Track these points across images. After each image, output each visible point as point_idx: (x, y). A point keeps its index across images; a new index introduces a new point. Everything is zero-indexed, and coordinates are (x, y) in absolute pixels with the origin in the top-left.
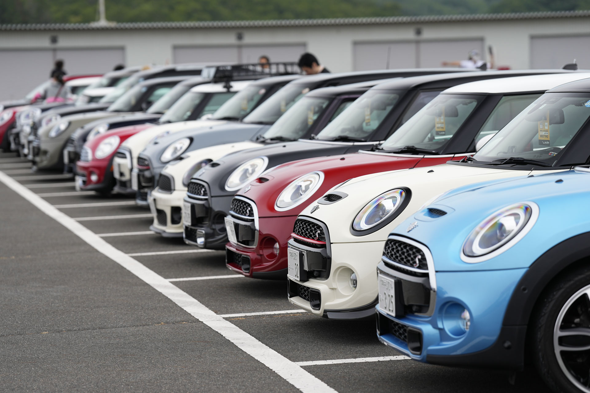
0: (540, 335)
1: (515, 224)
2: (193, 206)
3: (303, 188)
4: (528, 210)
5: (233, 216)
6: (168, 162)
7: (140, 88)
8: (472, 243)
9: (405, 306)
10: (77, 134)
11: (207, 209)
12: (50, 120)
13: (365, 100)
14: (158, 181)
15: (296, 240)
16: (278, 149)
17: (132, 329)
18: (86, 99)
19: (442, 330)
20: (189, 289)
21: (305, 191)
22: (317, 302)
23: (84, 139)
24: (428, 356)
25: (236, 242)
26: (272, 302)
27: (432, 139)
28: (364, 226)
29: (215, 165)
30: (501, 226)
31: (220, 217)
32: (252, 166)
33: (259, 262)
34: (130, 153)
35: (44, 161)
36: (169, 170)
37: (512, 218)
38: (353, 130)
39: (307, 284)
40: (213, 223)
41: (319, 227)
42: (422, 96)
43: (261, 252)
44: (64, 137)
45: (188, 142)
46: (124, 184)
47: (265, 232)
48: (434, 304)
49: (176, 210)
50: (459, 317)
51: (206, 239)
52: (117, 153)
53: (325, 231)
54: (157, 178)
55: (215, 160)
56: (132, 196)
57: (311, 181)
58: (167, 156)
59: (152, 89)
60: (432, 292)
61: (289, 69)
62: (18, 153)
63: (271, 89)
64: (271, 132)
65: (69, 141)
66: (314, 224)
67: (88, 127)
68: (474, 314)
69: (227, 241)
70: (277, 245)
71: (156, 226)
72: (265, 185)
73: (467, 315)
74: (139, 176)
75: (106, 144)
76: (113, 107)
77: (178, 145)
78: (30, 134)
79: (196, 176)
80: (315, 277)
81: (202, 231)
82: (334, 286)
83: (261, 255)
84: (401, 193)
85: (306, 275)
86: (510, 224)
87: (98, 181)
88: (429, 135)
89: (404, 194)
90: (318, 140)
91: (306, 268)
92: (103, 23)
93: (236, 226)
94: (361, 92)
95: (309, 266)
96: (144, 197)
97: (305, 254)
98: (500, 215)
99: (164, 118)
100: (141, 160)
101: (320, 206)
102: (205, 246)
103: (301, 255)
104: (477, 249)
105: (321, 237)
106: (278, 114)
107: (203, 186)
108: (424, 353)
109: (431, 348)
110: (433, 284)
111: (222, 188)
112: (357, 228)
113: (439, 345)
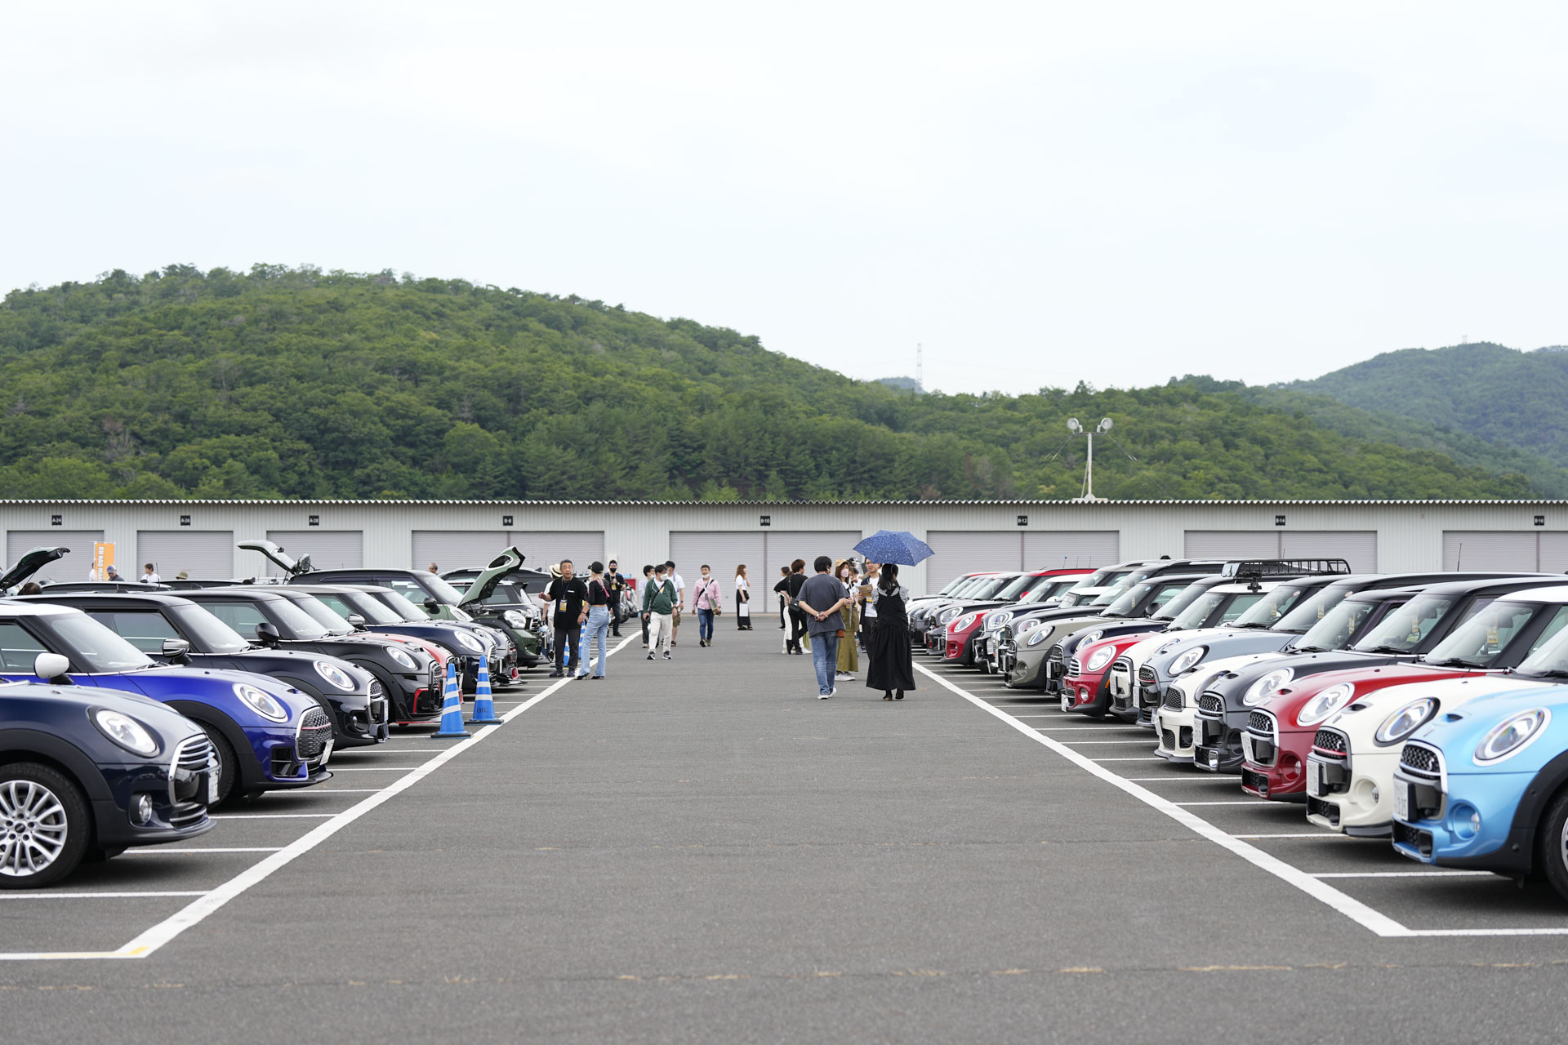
0: (1548, 838)
1: (1527, 727)
2: (1205, 723)
3: (1330, 701)
4: (1540, 715)
5: (1250, 732)
6: (1177, 675)
7: (1142, 587)
8: (1484, 747)
9: (1418, 810)
10: (1064, 642)
11: (1222, 727)
12: (1028, 625)
13: (1412, 605)
14: (1165, 698)
15: (1317, 753)
16: (1307, 659)
17: (1136, 843)
18: (1073, 600)
19: (1451, 833)
20: (1200, 813)
21: (1331, 705)
22: (1336, 818)
23: (1072, 648)
24: (1438, 858)
25: (1253, 760)
26: (1292, 826)
27: (1485, 652)
28: (1388, 737)
29: (1232, 676)
30: (1514, 730)
31: (1236, 736)
32: (1275, 677)
33: (1278, 782)
34: (1132, 664)
35: (1019, 676)
36: (1179, 684)
37: (1525, 722)
38: (1398, 640)
39: (1325, 799)
40: (1229, 743)
41: (1340, 737)
42: (1479, 602)
43: (1280, 771)
44: (1047, 646)
45: (1202, 651)
46: (1121, 703)
47: (1285, 749)
48: (1445, 807)
49: (1186, 731)
50: (1468, 819)
51: (1219, 761)
52: (1117, 665)
53: (1346, 742)
54: (1163, 694)
55: (1232, 672)
56: (1130, 719)
57: (1340, 694)
58: (1176, 668)
59: (1157, 588)
60: (1443, 796)
61: (1334, 567)
62: (983, 669)
63: (1308, 591)
64: (1303, 642)
65: (1054, 650)
66: (1335, 735)
67: (1077, 634)
68: (1484, 818)
69: (1243, 760)
70: (1298, 764)
71: (1162, 749)
72: (1288, 695)
73: (1476, 818)
74: (1141, 691)
75: (1099, 654)
76: (1108, 611)
77: (1189, 655)
78: (1001, 642)
79: (1210, 688)
80: (1335, 791)
81: (1214, 751)
82: (1355, 800)
83: (1280, 775)
84: (1429, 704)
85: (1326, 789)
86: (1522, 729)
87: (1089, 701)
88: (1483, 648)
89: (1432, 704)
90: (1355, 650)
91: (1326, 781)
92: (1090, 498)
93: (1254, 742)
94: (1409, 597)
95: (1329, 780)
96: (1147, 717)
97: (1325, 766)
98: (1513, 720)
99: (1173, 625)
100: (1144, 671)
101: (1343, 715)
102: (1220, 771)
103: (1321, 767)
104: (1489, 753)
105: (1342, 748)
106: (1313, 620)
107: (1218, 700)
108: (1434, 856)
109: (1440, 850)
110: (1445, 787)
111: (1240, 702)
112: (1381, 739)
113: (1448, 847)
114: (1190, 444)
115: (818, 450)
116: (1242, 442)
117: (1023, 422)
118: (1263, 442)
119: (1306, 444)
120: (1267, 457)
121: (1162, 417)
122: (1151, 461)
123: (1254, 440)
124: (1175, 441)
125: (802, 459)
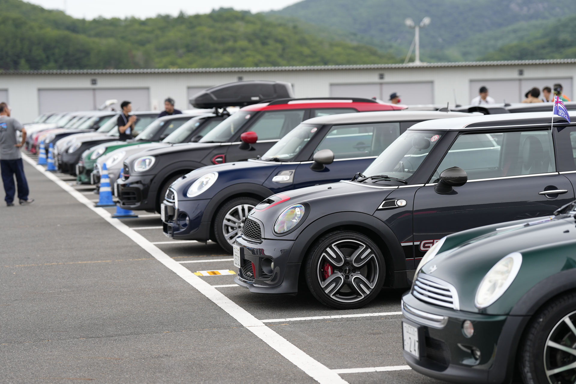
114: (243, 43)
115: (47, 48)
116: (270, 42)
117: (152, 32)
118: (281, 41)
119: (303, 42)
120: (284, 49)
121: (227, 29)
122: (224, 52)
123: (277, 41)
124: (235, 41)
125: (38, 53)
